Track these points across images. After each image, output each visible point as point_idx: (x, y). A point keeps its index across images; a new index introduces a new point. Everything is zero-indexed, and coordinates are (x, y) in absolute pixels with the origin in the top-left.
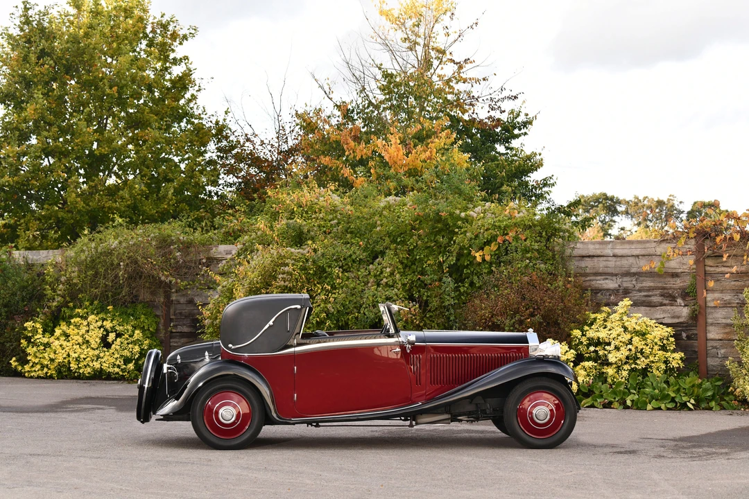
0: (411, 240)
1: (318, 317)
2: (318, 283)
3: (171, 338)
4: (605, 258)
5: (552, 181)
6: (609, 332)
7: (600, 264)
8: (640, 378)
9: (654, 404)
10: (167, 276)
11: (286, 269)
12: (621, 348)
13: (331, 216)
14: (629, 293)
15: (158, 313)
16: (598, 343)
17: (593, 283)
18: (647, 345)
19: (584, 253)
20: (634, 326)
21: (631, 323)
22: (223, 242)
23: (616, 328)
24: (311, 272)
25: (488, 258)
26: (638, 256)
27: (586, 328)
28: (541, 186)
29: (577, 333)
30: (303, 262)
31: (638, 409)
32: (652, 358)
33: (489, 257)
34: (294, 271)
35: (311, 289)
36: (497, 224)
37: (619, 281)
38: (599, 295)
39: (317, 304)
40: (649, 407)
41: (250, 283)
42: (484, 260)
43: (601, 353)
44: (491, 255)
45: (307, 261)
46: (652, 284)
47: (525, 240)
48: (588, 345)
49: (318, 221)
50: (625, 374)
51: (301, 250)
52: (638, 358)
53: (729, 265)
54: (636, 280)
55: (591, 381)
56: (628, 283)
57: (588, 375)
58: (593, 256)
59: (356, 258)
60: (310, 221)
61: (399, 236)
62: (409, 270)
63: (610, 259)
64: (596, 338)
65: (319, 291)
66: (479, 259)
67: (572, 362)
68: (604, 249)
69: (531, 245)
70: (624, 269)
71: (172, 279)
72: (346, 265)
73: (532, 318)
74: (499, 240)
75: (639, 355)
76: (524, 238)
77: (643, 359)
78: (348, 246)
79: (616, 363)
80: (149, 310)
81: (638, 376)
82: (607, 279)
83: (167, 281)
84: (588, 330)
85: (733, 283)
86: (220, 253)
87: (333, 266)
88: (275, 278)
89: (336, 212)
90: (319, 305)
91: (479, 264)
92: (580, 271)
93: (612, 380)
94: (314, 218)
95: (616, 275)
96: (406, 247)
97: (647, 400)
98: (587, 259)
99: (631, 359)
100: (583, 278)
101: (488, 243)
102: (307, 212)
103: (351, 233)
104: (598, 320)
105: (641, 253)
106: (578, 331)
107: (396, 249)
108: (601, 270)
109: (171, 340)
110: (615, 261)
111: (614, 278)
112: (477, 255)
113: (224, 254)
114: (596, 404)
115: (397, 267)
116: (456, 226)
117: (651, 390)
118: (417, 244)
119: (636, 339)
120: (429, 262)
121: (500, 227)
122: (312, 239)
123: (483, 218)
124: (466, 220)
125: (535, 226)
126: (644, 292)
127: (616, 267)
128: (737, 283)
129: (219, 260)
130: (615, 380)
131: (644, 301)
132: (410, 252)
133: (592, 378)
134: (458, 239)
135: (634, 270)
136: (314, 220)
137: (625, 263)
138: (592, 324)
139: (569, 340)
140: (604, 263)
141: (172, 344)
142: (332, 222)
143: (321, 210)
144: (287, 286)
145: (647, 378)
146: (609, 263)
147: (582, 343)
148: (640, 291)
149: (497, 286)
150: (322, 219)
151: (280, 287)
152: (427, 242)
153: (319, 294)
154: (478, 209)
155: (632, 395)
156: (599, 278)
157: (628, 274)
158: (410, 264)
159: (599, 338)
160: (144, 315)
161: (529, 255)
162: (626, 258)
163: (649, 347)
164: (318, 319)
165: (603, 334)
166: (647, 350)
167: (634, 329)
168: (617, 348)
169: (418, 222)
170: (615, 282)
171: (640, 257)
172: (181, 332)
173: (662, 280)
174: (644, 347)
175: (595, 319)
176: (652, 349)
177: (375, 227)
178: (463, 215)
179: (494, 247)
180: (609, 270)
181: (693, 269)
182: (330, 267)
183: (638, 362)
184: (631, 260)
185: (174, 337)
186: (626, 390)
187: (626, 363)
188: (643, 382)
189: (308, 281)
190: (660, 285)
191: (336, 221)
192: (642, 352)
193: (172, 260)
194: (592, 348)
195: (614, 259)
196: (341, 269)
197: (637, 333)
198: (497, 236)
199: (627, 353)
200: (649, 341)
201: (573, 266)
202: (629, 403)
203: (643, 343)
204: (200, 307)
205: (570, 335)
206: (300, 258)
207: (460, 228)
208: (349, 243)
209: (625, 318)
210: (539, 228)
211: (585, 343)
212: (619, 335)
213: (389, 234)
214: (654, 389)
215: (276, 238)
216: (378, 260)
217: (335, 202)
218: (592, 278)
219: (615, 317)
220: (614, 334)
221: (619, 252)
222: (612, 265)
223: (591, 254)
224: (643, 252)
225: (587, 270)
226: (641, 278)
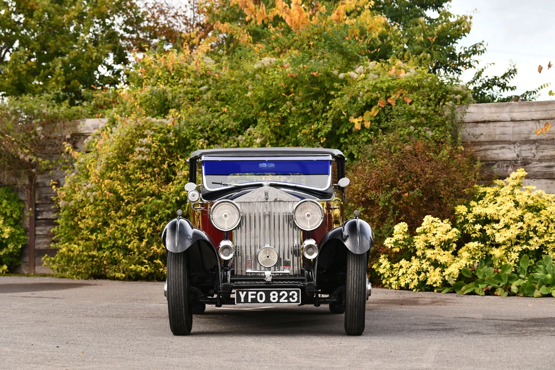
0: (285, 106)
1: (179, 195)
2: (181, 157)
3: (36, 226)
4: (501, 124)
5: (482, 48)
6: (499, 208)
7: (496, 131)
8: (532, 261)
9: (544, 290)
10: (26, 155)
11: (145, 141)
12: (511, 226)
13: (202, 82)
14: (528, 163)
15: (23, 198)
16: (486, 221)
17: (489, 152)
18: (542, 223)
19: (479, 118)
20: (526, 200)
21: (523, 197)
22: (92, 115)
23: (507, 203)
24: (173, 144)
25: (368, 125)
26: (538, 120)
27: (473, 203)
28: (469, 53)
29: (461, 209)
30: (165, 134)
31: (525, 296)
32: (546, 238)
33: (369, 123)
34: (153, 143)
35: (174, 165)
36: (378, 85)
37: (517, 150)
38: (495, 166)
39: (178, 181)
40: (537, 293)
41: (107, 159)
42: (363, 127)
43: (489, 232)
44: (372, 122)
45: (169, 131)
47: (411, 104)
48: (474, 223)
49: (185, 87)
50: (515, 256)
51: (164, 121)
52: (532, 238)
54: (536, 149)
55: (476, 265)
56: (527, 152)
57: (473, 258)
58: (489, 122)
59: (223, 128)
60: (175, 87)
61: (272, 101)
62: (283, 141)
63: (508, 124)
64: (483, 214)
65: (181, 166)
66: (358, 127)
67: (454, 242)
68: (500, 112)
69: (417, 109)
70: (523, 136)
71: (32, 157)
72: (213, 135)
73: (411, 192)
74: (381, 103)
75: (531, 234)
76: (409, 101)
77: (536, 238)
78: (217, 114)
79: (504, 243)
80: (13, 194)
81: (530, 258)
82: (504, 147)
83: (27, 159)
84: (474, 206)
86: (87, 128)
87: (197, 137)
88: (132, 152)
89: (209, 77)
90: (180, 182)
91: (358, 132)
92: (474, 139)
93: (500, 264)
94: (182, 84)
95: (514, 143)
96: (278, 115)
97: (537, 286)
98: (482, 125)
99: (523, 239)
100: (478, 148)
101: (368, 107)
102: (173, 78)
103: (223, 100)
104: (487, 195)
106: (463, 207)
107: (268, 117)
108: (497, 138)
109: (37, 228)
110: (513, 127)
111: (512, 146)
112: (356, 121)
113: (92, 128)
114: (477, 291)
115: (269, 138)
116: (333, 89)
117: (542, 274)
118: (290, 110)
119: (528, 216)
120: (303, 131)
121: (382, 89)
122: (178, 107)
123: (365, 79)
124: (345, 82)
125: (424, 87)
126: (545, 162)
127: (513, 134)
129: (85, 136)
130: (503, 263)
131: (545, 173)
132: (284, 120)
133: (478, 261)
134: (336, 103)
135: (533, 137)
136: (180, 86)
137: (524, 128)
138: (481, 198)
139: (452, 217)
140: (501, 129)
141: (38, 233)
142: (202, 89)
143: (190, 75)
144: (145, 160)
145: (540, 261)
146: (506, 129)
147: (467, 221)
148: (540, 161)
149: (374, 157)
150: (191, 84)
151: (137, 161)
152: (303, 108)
153: (181, 169)
154: (360, 69)
155: (520, 280)
156: (495, 146)
157: (527, 141)
158: (284, 133)
159: (486, 215)
160: (7, 199)
161: (413, 121)
162: (525, 123)
163: (543, 224)
164: (178, 198)
165: (491, 211)
166: (541, 228)
167: (526, 203)
168: (507, 226)
169: (293, 85)
170: (512, 151)
171: (541, 121)
172: (46, 219)
174: (538, 225)
175: (485, 193)
176: (548, 227)
177: (247, 92)
178: (342, 76)
179: (374, 112)
180: (507, 138)
182: (194, 138)
183: (531, 242)
184: (531, 125)
185: (39, 225)
186: (516, 275)
187: (517, 244)
188: (535, 265)
189: (170, 154)
191: (205, 87)
192: (535, 231)
193: (33, 137)
194: (478, 227)
195: (512, 124)
196: (206, 141)
197: (530, 208)
198: (377, 99)
199: (518, 232)
200: (543, 218)
201: (464, 132)
202: (514, 289)
203: (537, 220)
204: (54, 187)
205: (454, 211)
206: (162, 129)
207: (337, 90)
208: (218, 111)
209: (517, 191)
210: (428, 89)
211: (471, 221)
212: (508, 211)
213: (260, 100)
214: (547, 273)
215: (138, 107)
216: (249, 130)
217: (208, 66)
218: (487, 147)
219: (507, 189)
220: (504, 209)
221: (517, 115)
222: (510, 131)
223: (486, 119)
224: (544, 116)
225: (482, 138)
226: (541, 146)
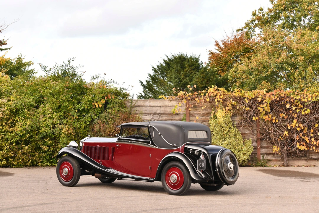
4: (145, 107)
7: (143, 110)
19: (136, 105)
26: (160, 106)
37: (152, 116)
42: (99, 107)
44: (102, 105)
46: (166, 118)
47: (114, 98)
53: (200, 110)
54: (160, 116)
56: (156, 117)
58: (140, 106)
66: (97, 106)
68: (145, 103)
70: (154, 112)
82: (146, 115)
85: (201, 118)
95: (151, 114)
98: (137, 107)
105: (162, 105)
108: (143, 112)
111: (150, 115)
127: (150, 111)
128: (203, 118)
135: (158, 112)
137: (154, 109)
140: (145, 109)
156: (143, 115)
157: (155, 114)
162: (155, 107)
170: (150, 117)
173: (171, 116)
180: (147, 112)
181: (184, 112)
184: (157, 108)
190: (170, 118)
195: (149, 107)
218: (140, 115)
221: (152, 104)
222: (148, 110)
223: (139, 105)
224: (163, 105)
225: (137, 112)
226: (162, 115)
